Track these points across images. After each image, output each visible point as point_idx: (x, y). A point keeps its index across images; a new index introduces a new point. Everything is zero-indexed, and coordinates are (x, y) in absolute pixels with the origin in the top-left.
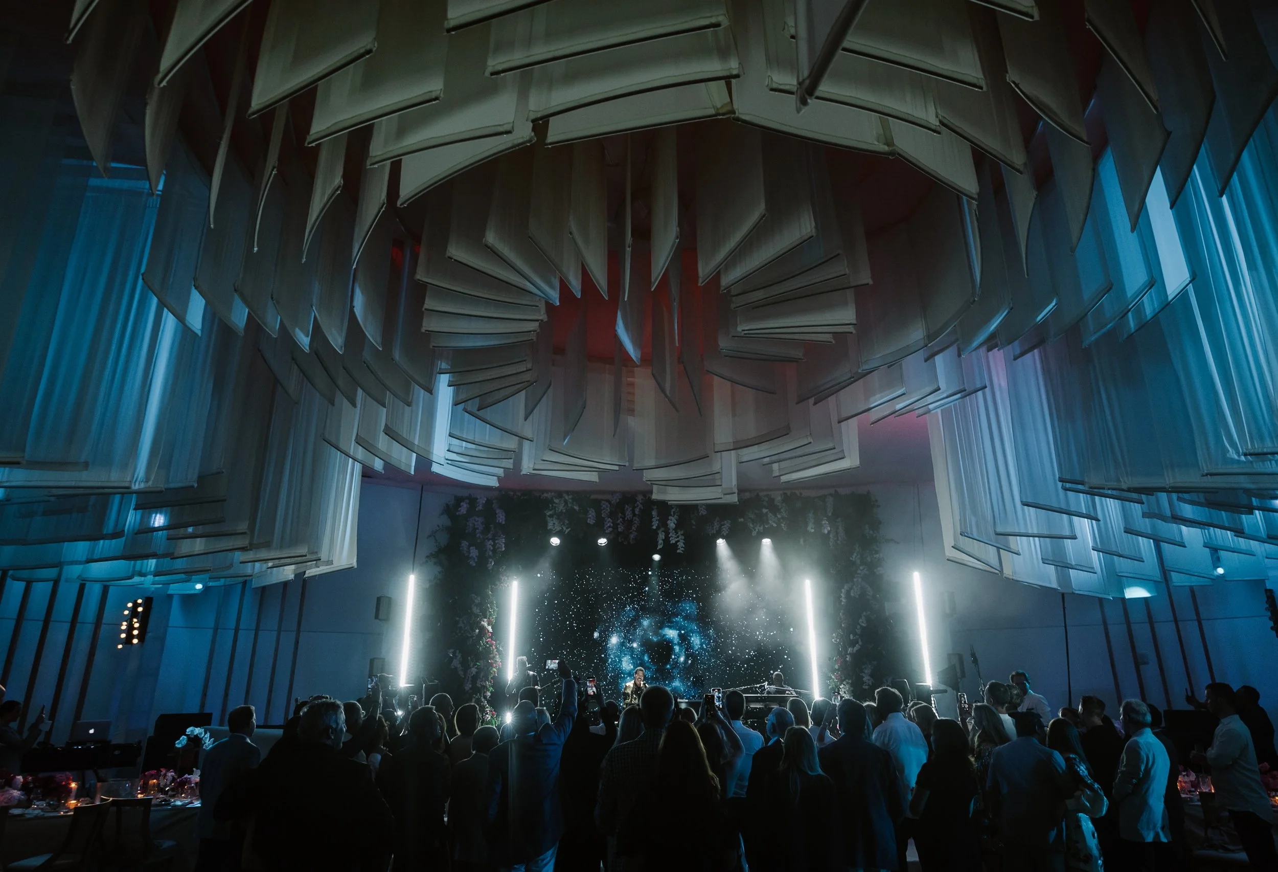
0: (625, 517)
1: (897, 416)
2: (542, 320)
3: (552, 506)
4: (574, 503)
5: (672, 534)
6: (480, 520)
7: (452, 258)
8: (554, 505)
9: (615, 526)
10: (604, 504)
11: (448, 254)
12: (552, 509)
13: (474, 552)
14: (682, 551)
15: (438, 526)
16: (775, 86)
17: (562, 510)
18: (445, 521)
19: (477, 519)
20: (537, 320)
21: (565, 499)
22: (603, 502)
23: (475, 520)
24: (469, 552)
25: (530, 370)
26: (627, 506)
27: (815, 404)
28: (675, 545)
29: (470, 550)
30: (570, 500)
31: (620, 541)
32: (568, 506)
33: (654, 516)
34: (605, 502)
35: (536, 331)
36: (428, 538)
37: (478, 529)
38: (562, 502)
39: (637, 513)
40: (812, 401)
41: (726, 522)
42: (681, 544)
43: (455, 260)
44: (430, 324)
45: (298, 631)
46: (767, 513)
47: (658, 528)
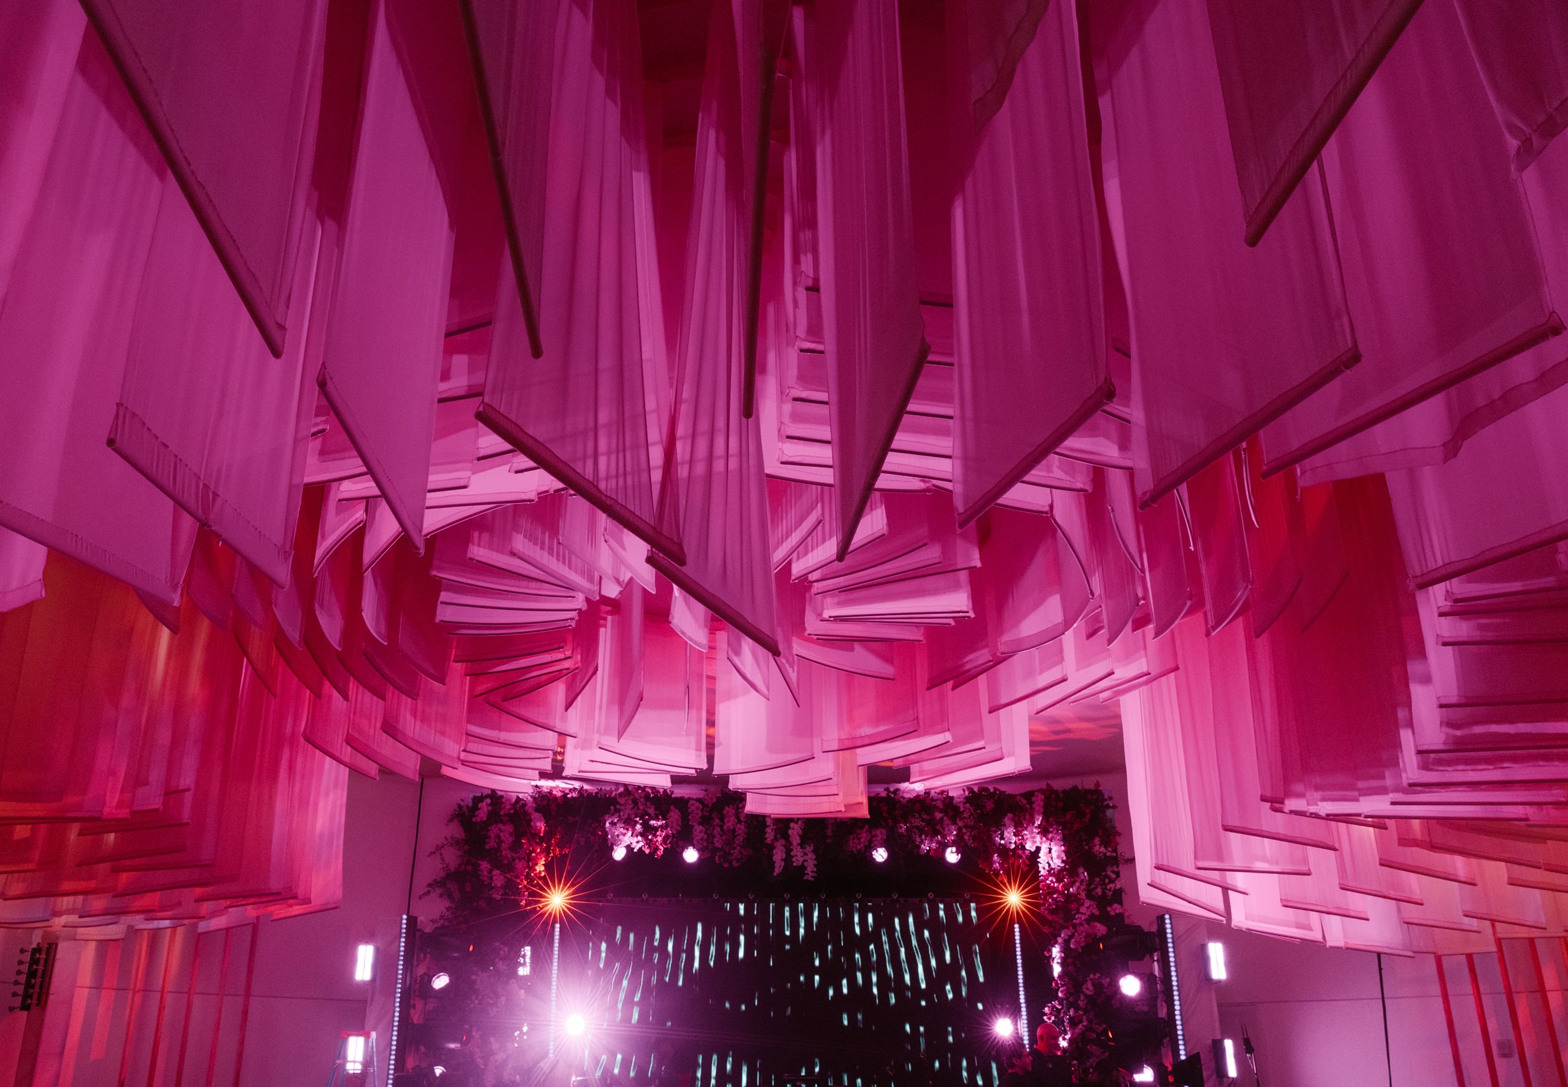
0: (724, 824)
1: (1072, 702)
2: (580, 610)
3: (615, 808)
4: (648, 803)
5: (797, 852)
6: (509, 828)
7: (473, 559)
8: (618, 807)
9: (710, 837)
10: (692, 805)
11: (469, 555)
12: (615, 812)
13: (499, 880)
14: (813, 877)
15: (446, 838)
16: (785, 459)
17: (629, 814)
18: (455, 830)
19: (503, 828)
20: (575, 610)
21: (635, 797)
22: (691, 801)
23: (500, 830)
24: (491, 878)
25: (570, 658)
26: (727, 808)
27: (953, 689)
28: (803, 868)
29: (492, 877)
30: (642, 800)
31: (718, 862)
32: (638, 809)
33: (768, 824)
34: (694, 802)
35: (574, 619)
36: (429, 856)
37: (504, 842)
38: (630, 802)
39: (742, 819)
40: (950, 684)
41: (878, 832)
42: (811, 868)
43: (477, 561)
44: (445, 614)
45: (248, 995)
46: (942, 819)
47: (776, 839)
